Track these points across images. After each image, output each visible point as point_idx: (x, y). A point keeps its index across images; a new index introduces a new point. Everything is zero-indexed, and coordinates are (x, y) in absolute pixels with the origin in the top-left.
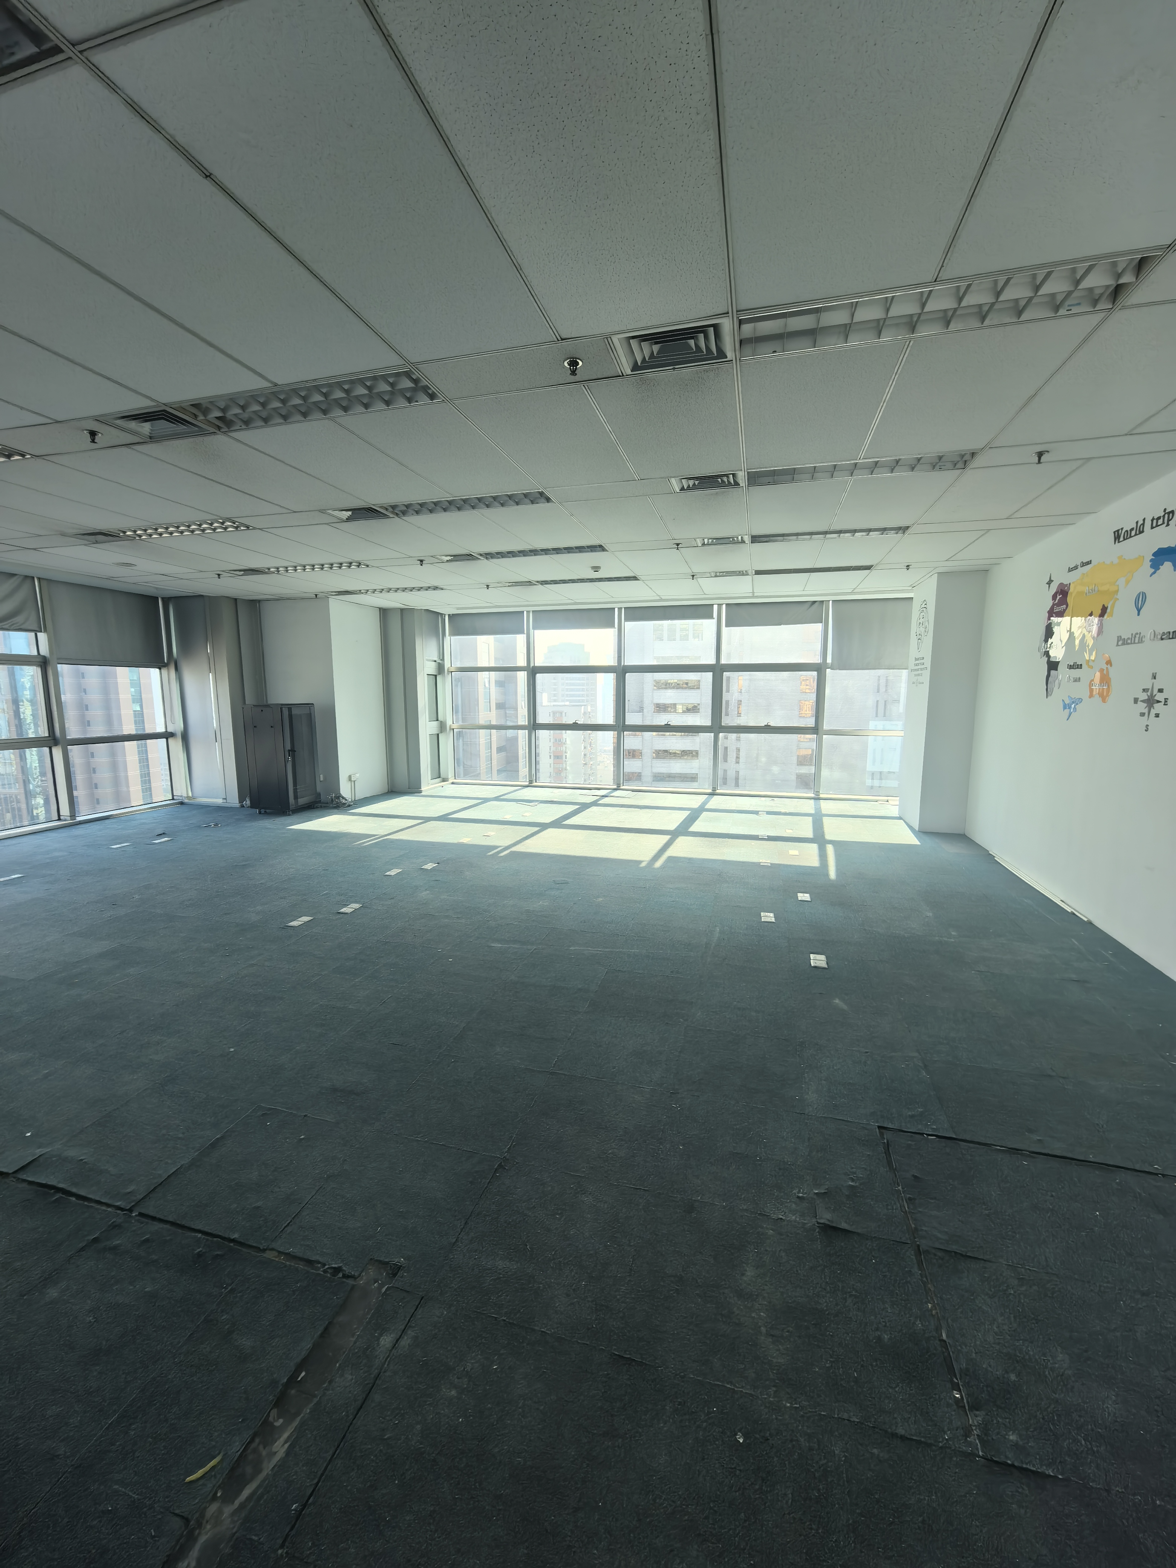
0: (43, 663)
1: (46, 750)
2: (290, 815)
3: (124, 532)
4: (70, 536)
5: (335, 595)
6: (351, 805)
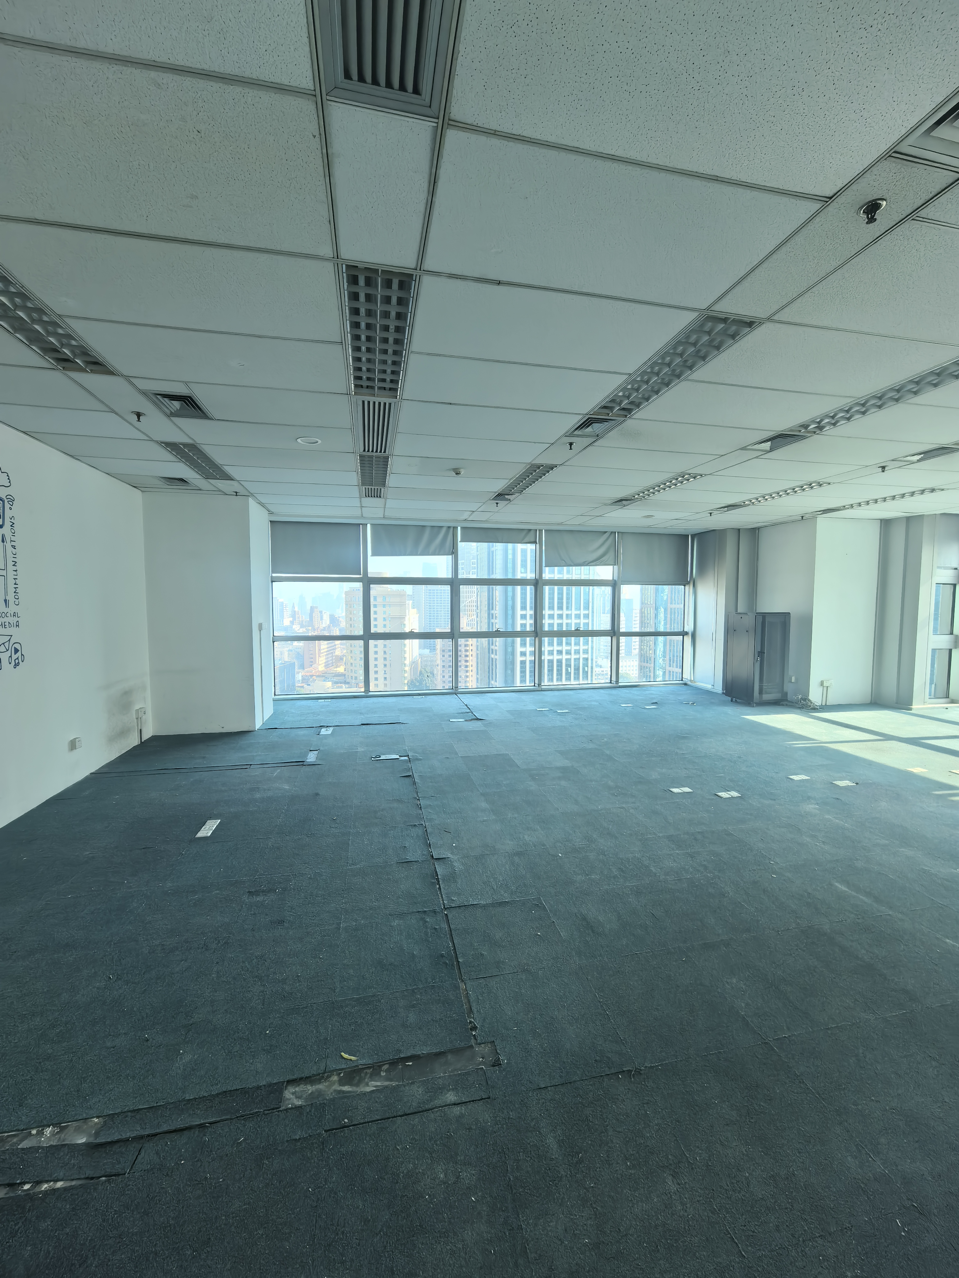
0: (615, 585)
1: (608, 638)
2: (754, 707)
3: (634, 496)
4: (610, 505)
5: (821, 514)
6: (817, 709)
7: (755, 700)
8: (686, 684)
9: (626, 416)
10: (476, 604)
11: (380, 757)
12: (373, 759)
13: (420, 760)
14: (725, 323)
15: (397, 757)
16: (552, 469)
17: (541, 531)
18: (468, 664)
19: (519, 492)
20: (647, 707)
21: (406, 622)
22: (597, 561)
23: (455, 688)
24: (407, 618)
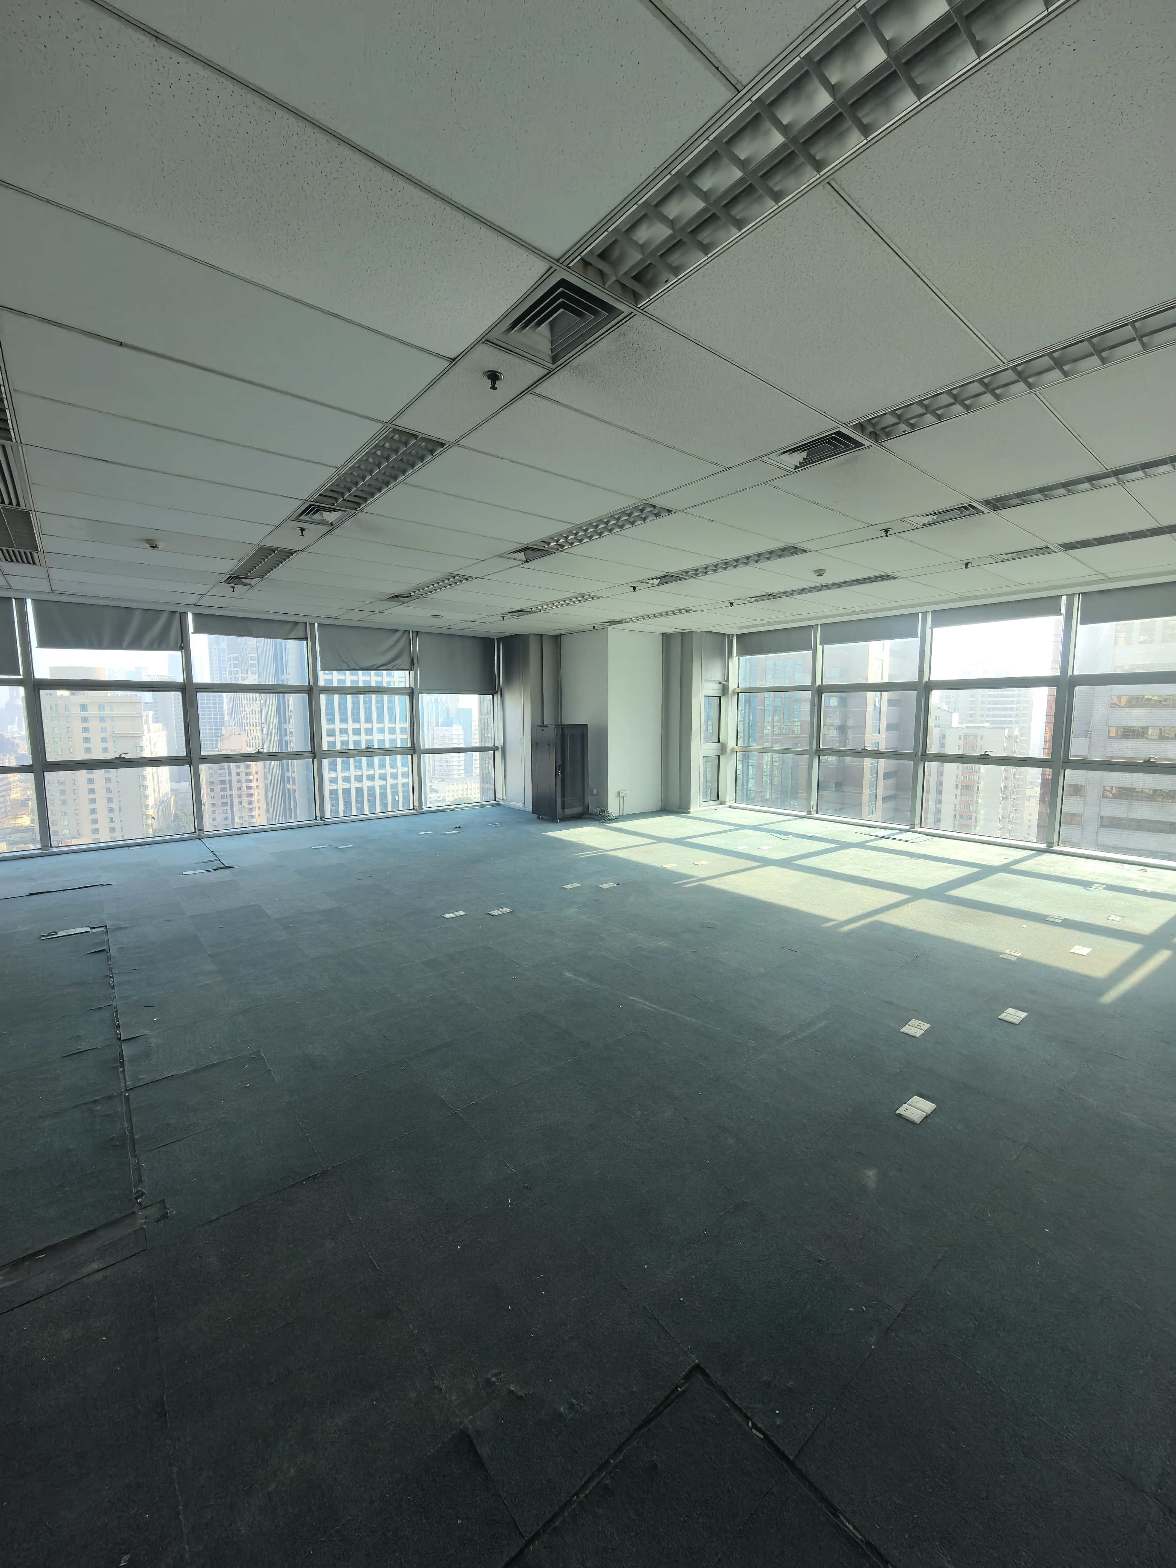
0: (411, 693)
1: (410, 756)
2: (557, 822)
3: (411, 594)
4: (386, 600)
5: (609, 625)
6: (614, 819)
7: (559, 816)
8: (498, 804)
9: (356, 509)
10: (260, 715)
11: (56, 933)
12: (43, 938)
13: (125, 928)
14: (416, 438)
15: (88, 929)
16: (292, 554)
17: (312, 624)
18: (253, 799)
19: (261, 577)
20: (447, 833)
21: (145, 742)
22: (389, 665)
23: (199, 830)
24: (145, 737)
